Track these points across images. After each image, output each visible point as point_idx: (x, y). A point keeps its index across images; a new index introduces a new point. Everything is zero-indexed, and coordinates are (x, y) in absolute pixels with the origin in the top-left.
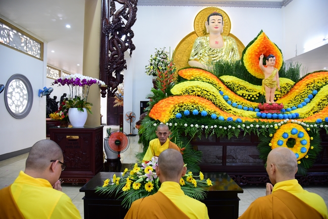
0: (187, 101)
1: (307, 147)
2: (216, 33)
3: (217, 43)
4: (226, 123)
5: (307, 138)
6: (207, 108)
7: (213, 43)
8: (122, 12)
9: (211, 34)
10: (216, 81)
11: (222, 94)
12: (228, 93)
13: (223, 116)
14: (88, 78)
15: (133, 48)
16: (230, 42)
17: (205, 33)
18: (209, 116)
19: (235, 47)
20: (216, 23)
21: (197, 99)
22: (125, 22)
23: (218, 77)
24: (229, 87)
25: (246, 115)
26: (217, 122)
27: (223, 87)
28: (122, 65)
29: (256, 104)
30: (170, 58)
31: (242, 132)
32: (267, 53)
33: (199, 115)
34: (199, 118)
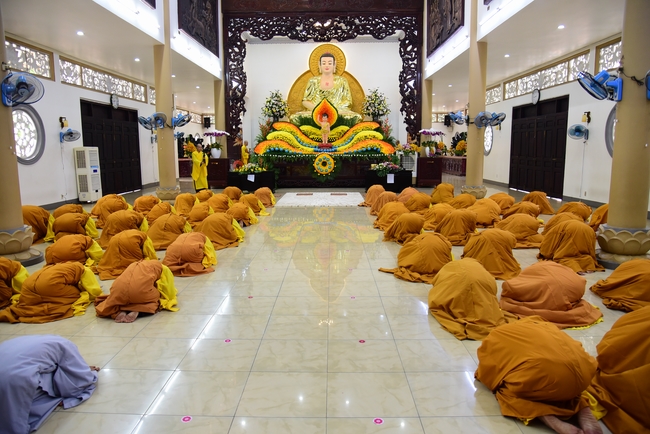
0: (275, 145)
1: (332, 166)
2: (327, 74)
3: (327, 84)
4: (293, 154)
5: (332, 161)
6: (283, 146)
7: (323, 83)
8: (237, 87)
9: (323, 75)
10: (295, 129)
11: (297, 138)
12: (303, 138)
13: (292, 150)
14: (221, 132)
15: (245, 111)
16: (340, 81)
17: (320, 74)
18: (284, 151)
19: (347, 86)
20: (327, 65)
21: (279, 142)
22: (239, 94)
23: (298, 127)
24: (304, 134)
25: (309, 150)
26: (288, 154)
27: (299, 134)
28: (239, 122)
29: (318, 144)
30: (285, 99)
31: (299, 158)
32: (325, 113)
33: (279, 150)
34: (278, 152)
